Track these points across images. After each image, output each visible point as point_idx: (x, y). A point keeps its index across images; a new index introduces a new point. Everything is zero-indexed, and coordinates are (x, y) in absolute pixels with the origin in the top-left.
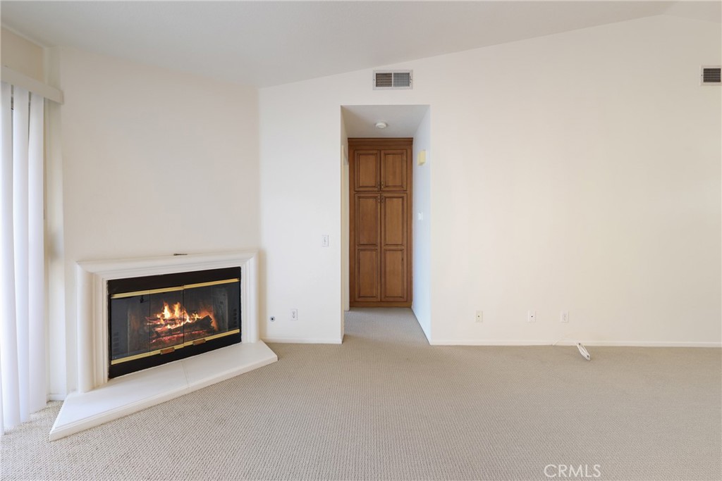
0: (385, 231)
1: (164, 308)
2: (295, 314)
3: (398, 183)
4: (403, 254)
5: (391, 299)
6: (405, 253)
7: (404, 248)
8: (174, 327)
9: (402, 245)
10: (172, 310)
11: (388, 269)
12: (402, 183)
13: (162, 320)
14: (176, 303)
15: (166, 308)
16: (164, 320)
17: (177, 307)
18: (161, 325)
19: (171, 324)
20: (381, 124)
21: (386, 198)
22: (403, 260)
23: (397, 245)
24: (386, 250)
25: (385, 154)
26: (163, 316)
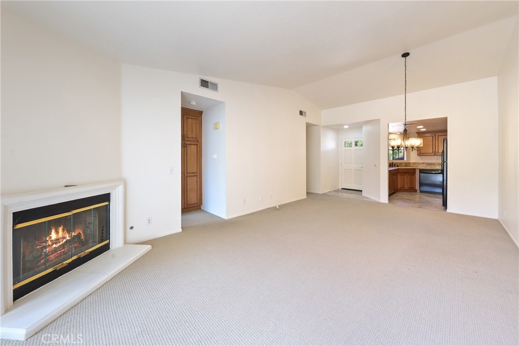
0: (187, 164)
1: (51, 232)
2: (150, 221)
3: (195, 136)
4: (197, 178)
5: (191, 206)
6: (198, 177)
7: (198, 174)
8: (58, 245)
9: (197, 173)
10: (57, 232)
11: (188, 188)
12: (197, 136)
13: (49, 242)
14: (60, 226)
15: (53, 231)
16: (51, 241)
17: (60, 229)
18: (49, 245)
19: (56, 243)
20: (194, 103)
21: (187, 144)
22: (197, 181)
23: (194, 173)
24: (187, 176)
25: (187, 118)
26: (51, 237)
